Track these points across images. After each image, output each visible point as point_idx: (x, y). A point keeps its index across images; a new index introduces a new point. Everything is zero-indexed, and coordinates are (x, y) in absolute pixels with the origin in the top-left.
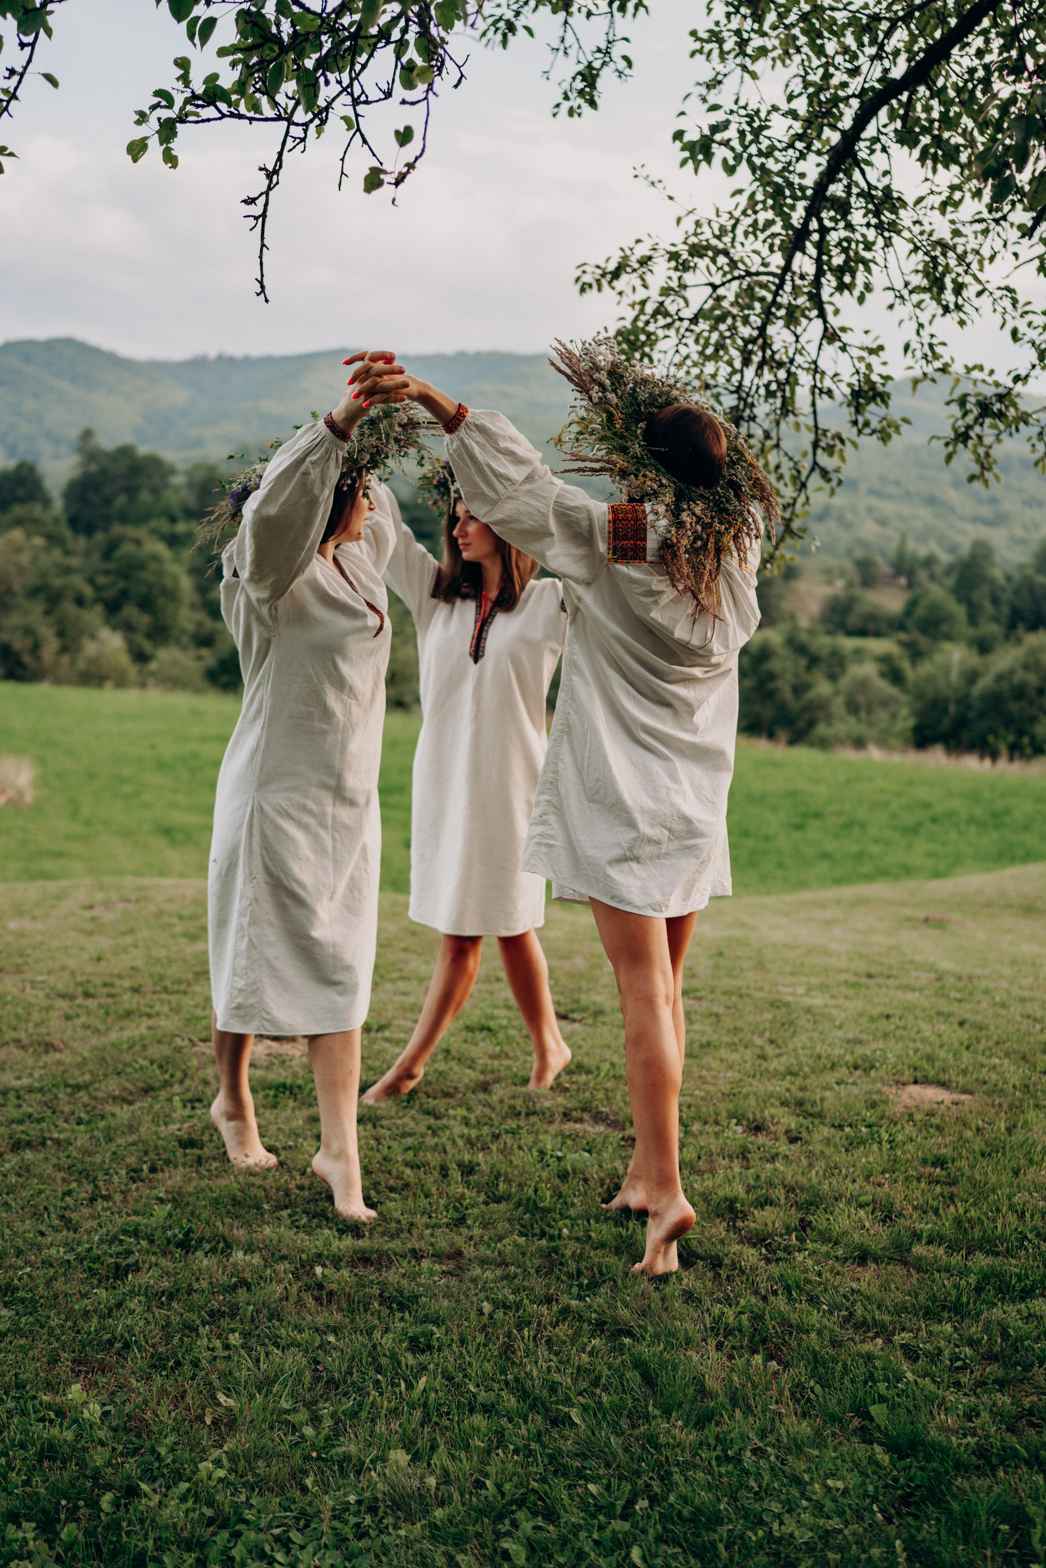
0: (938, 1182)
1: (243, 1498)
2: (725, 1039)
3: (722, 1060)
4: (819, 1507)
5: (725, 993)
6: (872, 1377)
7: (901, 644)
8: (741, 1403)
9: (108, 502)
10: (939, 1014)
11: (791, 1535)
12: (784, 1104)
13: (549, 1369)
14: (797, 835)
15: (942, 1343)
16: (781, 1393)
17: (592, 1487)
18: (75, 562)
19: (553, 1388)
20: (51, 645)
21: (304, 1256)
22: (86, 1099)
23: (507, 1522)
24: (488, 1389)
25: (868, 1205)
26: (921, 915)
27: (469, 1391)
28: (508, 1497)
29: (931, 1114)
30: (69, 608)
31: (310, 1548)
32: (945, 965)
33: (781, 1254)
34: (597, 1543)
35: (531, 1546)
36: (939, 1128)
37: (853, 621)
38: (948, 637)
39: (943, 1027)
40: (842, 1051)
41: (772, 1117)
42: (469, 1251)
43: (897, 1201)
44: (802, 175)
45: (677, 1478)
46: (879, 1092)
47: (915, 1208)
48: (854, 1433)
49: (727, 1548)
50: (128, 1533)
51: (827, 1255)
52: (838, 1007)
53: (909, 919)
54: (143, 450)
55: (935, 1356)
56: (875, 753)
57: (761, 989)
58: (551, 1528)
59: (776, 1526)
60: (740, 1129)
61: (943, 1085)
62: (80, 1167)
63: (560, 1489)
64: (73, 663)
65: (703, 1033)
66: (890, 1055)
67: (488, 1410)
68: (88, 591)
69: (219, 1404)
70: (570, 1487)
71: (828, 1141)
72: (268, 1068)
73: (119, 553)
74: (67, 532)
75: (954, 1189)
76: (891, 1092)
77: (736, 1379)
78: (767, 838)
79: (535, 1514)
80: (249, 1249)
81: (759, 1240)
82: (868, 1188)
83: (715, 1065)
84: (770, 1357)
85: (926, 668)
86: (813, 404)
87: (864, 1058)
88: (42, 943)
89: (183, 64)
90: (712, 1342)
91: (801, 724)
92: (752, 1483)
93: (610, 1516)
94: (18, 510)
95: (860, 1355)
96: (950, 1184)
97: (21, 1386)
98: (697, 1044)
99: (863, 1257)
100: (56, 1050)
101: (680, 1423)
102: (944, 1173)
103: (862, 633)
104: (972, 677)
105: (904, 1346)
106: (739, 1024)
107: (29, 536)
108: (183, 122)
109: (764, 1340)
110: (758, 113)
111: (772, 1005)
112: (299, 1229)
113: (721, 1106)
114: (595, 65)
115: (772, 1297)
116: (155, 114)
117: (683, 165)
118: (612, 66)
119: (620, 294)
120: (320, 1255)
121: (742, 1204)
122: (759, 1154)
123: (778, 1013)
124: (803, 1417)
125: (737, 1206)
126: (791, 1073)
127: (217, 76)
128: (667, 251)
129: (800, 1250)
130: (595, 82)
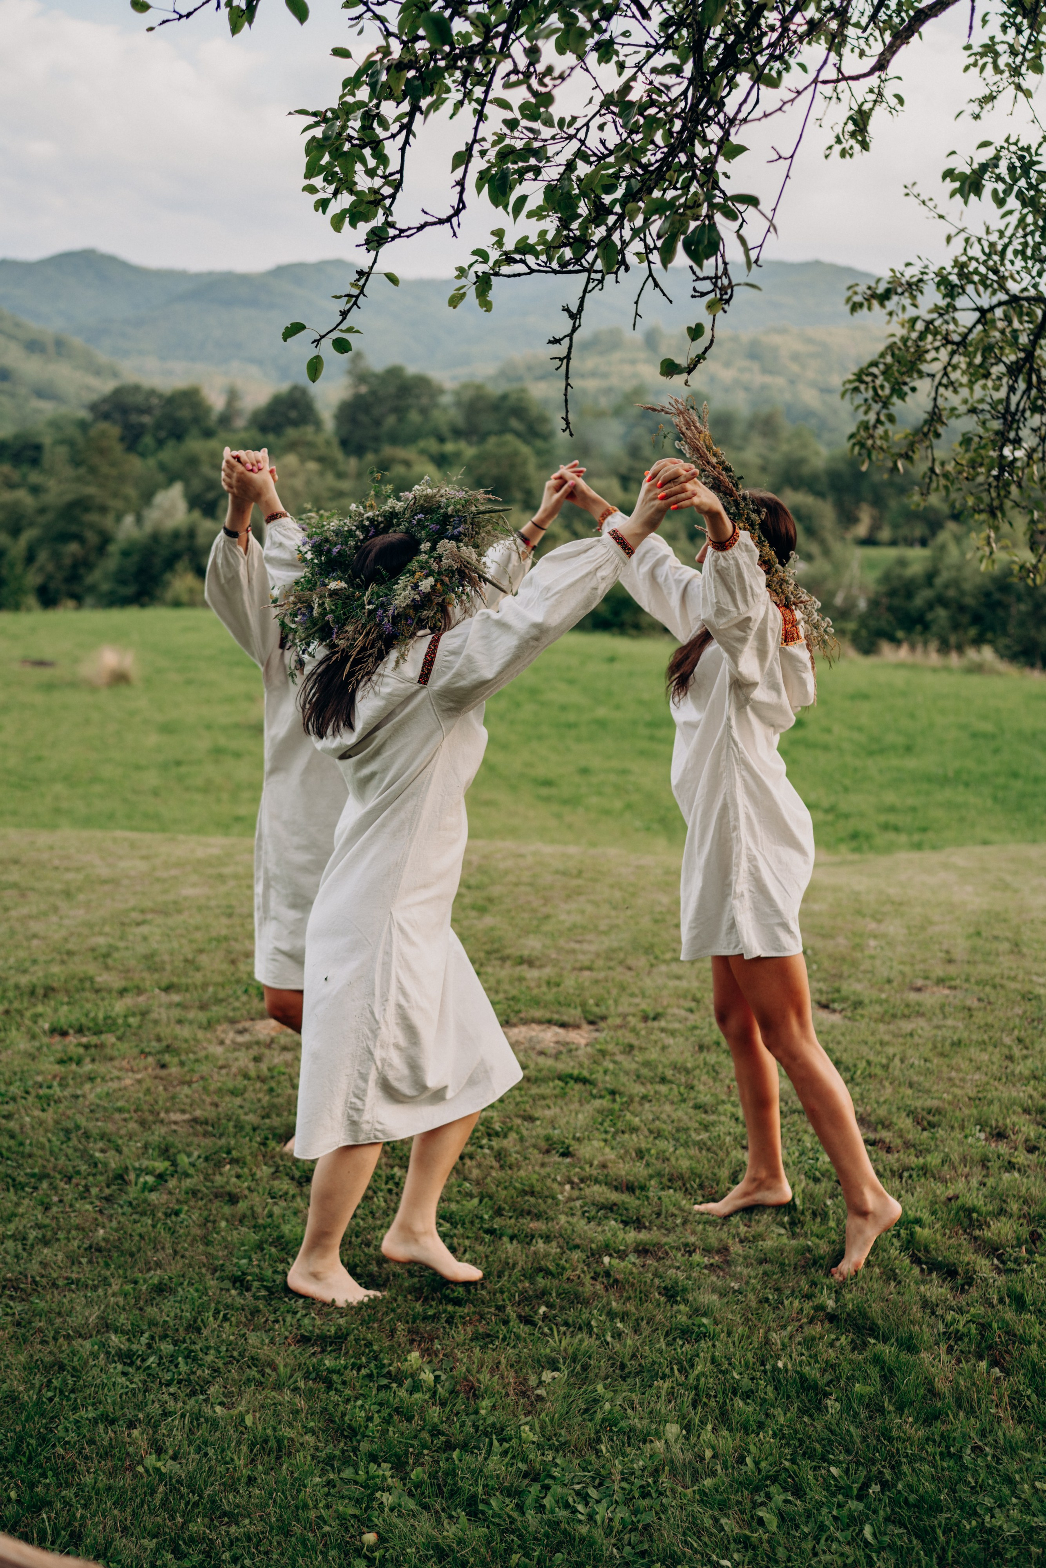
1: (550, 1458)
2: (974, 1037)
3: (971, 1060)
4: (1026, 1506)
5: (978, 983)
8: (965, 1404)
9: (378, 423)
11: (1000, 1527)
12: (1026, 1111)
13: (801, 1363)
16: (1001, 1400)
17: (833, 1469)
18: (346, 485)
21: (593, 1246)
23: (762, 1494)
24: (750, 1378)
27: (732, 1378)
28: (763, 1473)
31: (604, 1503)
33: (1011, 1265)
34: (836, 1518)
35: (782, 1516)
41: (1014, 1125)
42: (736, 1248)
45: (905, 1468)
49: (944, 1533)
50: (462, 1479)
54: (412, 369)
57: (1014, 979)
58: (798, 1503)
59: (987, 1518)
60: (982, 1136)
63: (806, 1471)
65: (955, 1029)
70: (815, 1469)
72: (557, 1056)
74: (338, 454)
77: (962, 1383)
79: (785, 1490)
80: (547, 1239)
81: (993, 1250)
83: (965, 1065)
84: (994, 1363)
89: (499, 234)
90: (943, 1347)
92: (970, 1479)
93: (847, 1496)
94: (292, 433)
98: (949, 1041)
101: (911, 1419)
106: (990, 1019)
107: (302, 461)
108: (497, 274)
109: (990, 1347)
110: (1029, 147)
111: (1023, 997)
112: (589, 1220)
113: (966, 1111)
114: (866, 107)
115: (1000, 1307)
116: (473, 269)
117: (952, 195)
118: (884, 105)
119: (891, 314)
120: (607, 1246)
121: (979, 1214)
122: (999, 1163)
123: (1029, 1007)
124: (1019, 1422)
125: (975, 1215)
126: (1035, 1078)
127: (527, 238)
128: (937, 275)
129: (1028, 1262)
130: (865, 125)
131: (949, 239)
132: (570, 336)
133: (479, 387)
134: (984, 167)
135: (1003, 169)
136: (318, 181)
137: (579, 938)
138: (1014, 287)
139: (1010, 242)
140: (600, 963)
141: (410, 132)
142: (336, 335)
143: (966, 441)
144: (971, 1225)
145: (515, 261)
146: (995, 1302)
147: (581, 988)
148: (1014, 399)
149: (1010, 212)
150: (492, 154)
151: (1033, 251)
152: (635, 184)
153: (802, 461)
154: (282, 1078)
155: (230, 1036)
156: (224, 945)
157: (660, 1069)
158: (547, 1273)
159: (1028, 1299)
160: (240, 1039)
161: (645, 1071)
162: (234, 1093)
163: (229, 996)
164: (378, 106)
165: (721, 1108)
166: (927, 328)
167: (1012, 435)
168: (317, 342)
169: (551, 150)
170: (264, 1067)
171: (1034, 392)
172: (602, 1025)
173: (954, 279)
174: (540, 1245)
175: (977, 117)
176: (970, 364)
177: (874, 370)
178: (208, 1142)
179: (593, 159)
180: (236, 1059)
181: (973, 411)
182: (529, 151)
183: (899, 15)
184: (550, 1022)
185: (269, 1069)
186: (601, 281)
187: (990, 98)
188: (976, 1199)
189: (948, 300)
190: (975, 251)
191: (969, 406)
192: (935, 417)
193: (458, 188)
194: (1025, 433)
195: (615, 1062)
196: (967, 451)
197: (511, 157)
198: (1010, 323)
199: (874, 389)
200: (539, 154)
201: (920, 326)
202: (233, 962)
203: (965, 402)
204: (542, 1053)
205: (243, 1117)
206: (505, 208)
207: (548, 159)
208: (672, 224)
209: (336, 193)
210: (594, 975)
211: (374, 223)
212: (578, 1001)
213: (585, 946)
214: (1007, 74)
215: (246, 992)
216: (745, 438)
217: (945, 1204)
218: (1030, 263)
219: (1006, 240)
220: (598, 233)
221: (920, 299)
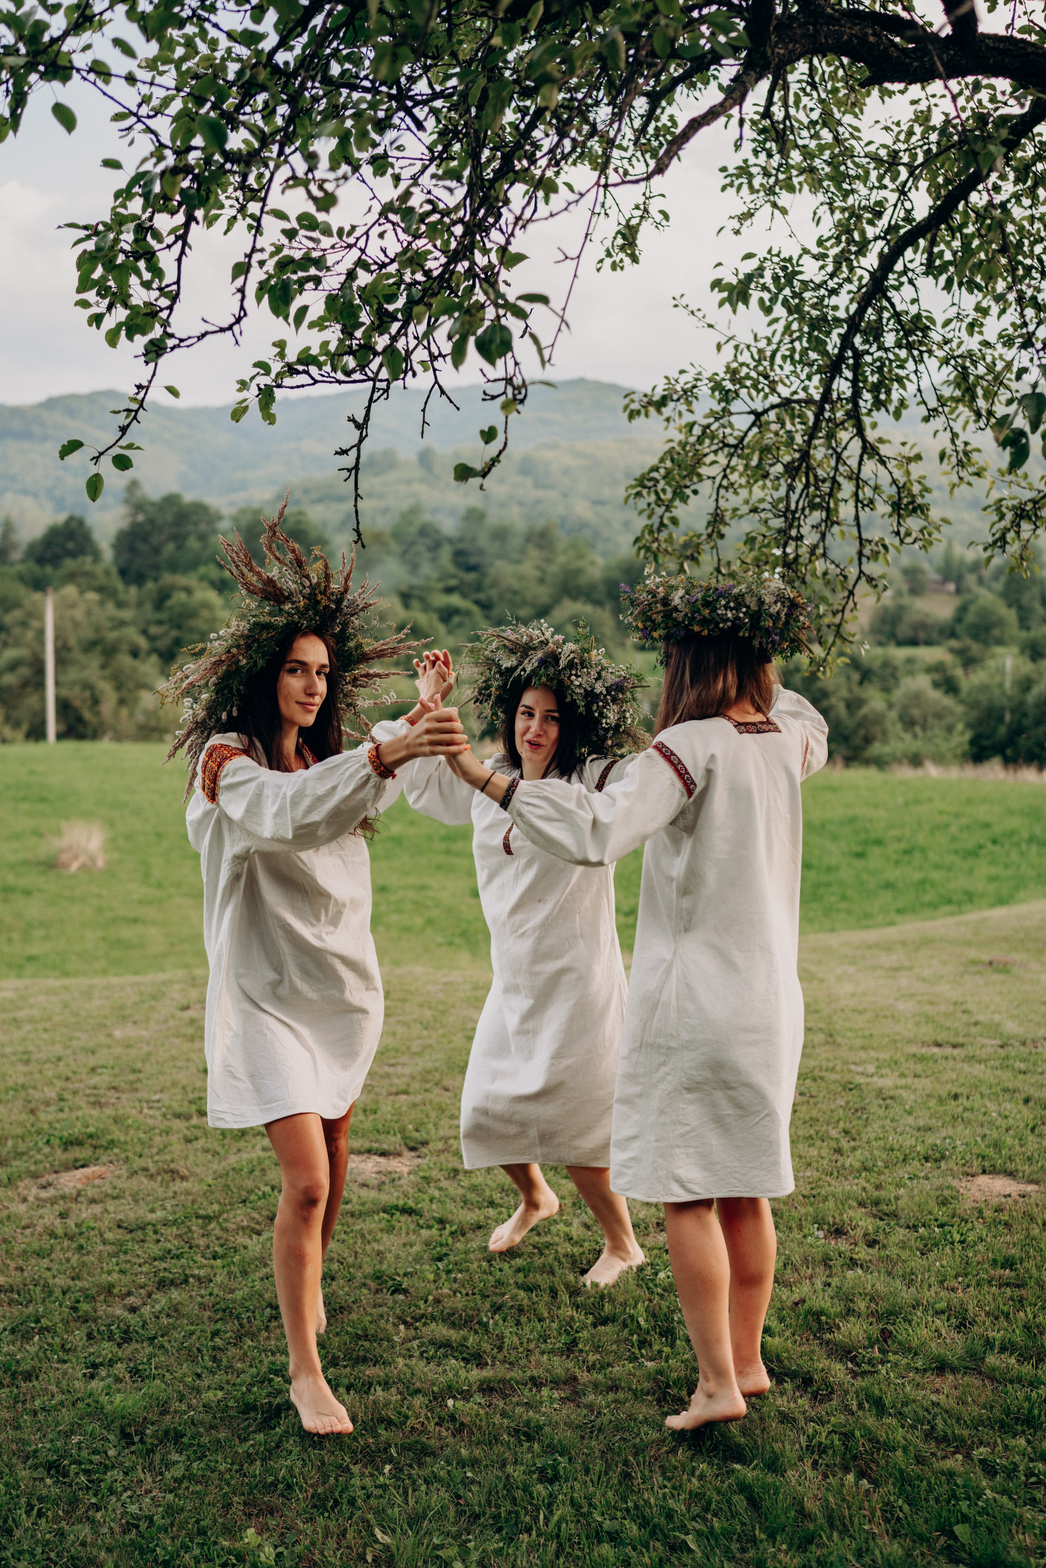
0: (1007, 1285)
6: (954, 1495)
7: (952, 651)
8: (838, 1523)
9: (157, 551)
10: (1005, 1090)
12: (862, 1204)
13: (664, 1496)
14: (859, 864)
15: (1017, 1458)
16: (873, 1513)
18: (127, 614)
19: (670, 1515)
20: (110, 697)
21: (435, 1389)
22: (217, 1231)
24: (613, 1518)
25: (943, 1312)
26: (986, 958)
27: (595, 1521)
29: (999, 1210)
30: (125, 660)
32: (1011, 1027)
33: (866, 1367)
36: (1007, 1224)
37: (903, 631)
38: (1000, 642)
39: (1008, 1106)
40: (913, 1142)
41: (851, 1219)
42: (584, 1377)
43: (970, 1307)
44: (835, 308)
46: (949, 1187)
47: (988, 1314)
48: (941, 1552)
51: (908, 1367)
52: (906, 1087)
53: (974, 962)
54: (189, 497)
55: (1011, 1472)
56: (932, 771)
57: (832, 1070)
60: (821, 1234)
61: (1011, 1174)
62: (222, 1305)
64: (131, 715)
66: (959, 1143)
67: (614, 1538)
68: (143, 643)
69: (377, 1541)
71: (903, 1245)
72: (380, 1187)
73: (169, 603)
74: (118, 584)
75: (1023, 1292)
76: (960, 1184)
77: (831, 1500)
78: (829, 870)
80: (386, 1385)
81: (846, 1353)
82: (943, 1294)
84: (861, 1475)
85: (978, 677)
86: (857, 518)
87: (934, 1147)
88: (149, 1054)
89: (281, 345)
90: (808, 1462)
91: (857, 741)
94: (69, 564)
95: (943, 1473)
96: (1018, 1286)
97: (202, 1532)
99: (942, 1367)
100: (183, 1178)
101: (784, 1547)
102: (1013, 1274)
103: (913, 642)
104: (1026, 684)
105: (982, 1462)
106: (814, 1113)
107: (82, 592)
108: (279, 386)
109: (855, 1458)
110: (791, 258)
111: (844, 1088)
112: (429, 1361)
113: (803, 1211)
114: (634, 222)
115: (860, 1413)
116: (255, 382)
117: (721, 304)
118: (650, 220)
119: (668, 420)
120: (450, 1387)
121: (828, 1317)
122: (840, 1261)
123: (851, 1097)
124: (894, 1537)
125: (823, 1318)
126: (866, 1169)
127: (309, 348)
128: (710, 380)
129: (883, 1362)
130: (634, 239)
131: (719, 347)
132: (358, 446)
133: (257, 512)
134: (749, 277)
135: (768, 279)
136: (91, 296)
137: (393, 1061)
138: (785, 392)
139: (777, 350)
140: (416, 1085)
141: (185, 244)
142: (116, 451)
143: (750, 540)
144: (821, 1329)
145: (298, 372)
146: (855, 1408)
147: (398, 1113)
148: (794, 497)
149: (776, 320)
150: (270, 266)
151: (801, 356)
152: (417, 291)
153: (579, 572)
154: (92, 1233)
155: (34, 1192)
156: (23, 1094)
157: (488, 1193)
158: (389, 1424)
159: (887, 1402)
160: (44, 1194)
161: (471, 1196)
162: (39, 1254)
163: (30, 1149)
164: (151, 219)
165: (553, 1229)
166: (704, 432)
167: (794, 533)
168: (96, 459)
169: (330, 260)
170: (71, 1222)
171: (812, 489)
172: (424, 1150)
173: (728, 385)
174: (379, 1393)
175: (737, 232)
176: (747, 467)
177: (655, 475)
178: (16, 1310)
179: (373, 267)
180: (41, 1217)
181: (754, 510)
182: (308, 261)
183: (657, 139)
184: (369, 1151)
185: (77, 1225)
186: (386, 391)
187: (749, 215)
188: (823, 1301)
189: (723, 404)
190: (745, 357)
191: (750, 506)
192: (717, 519)
193: (239, 295)
194: (805, 530)
195: (440, 1189)
196: (751, 550)
197: (291, 267)
198: (783, 425)
199: (657, 493)
200: (319, 263)
201: (697, 431)
202: (33, 1112)
203: (747, 502)
204: (364, 1185)
205: (51, 1281)
206: (286, 318)
207: (328, 269)
208: (462, 324)
209: (109, 308)
210: (411, 1098)
211: (151, 336)
212: (396, 1127)
213: (399, 1070)
214: (762, 193)
215: (48, 1142)
216: (523, 551)
217: (792, 1309)
218: (799, 367)
219: (774, 346)
220: (381, 342)
221: (695, 405)
